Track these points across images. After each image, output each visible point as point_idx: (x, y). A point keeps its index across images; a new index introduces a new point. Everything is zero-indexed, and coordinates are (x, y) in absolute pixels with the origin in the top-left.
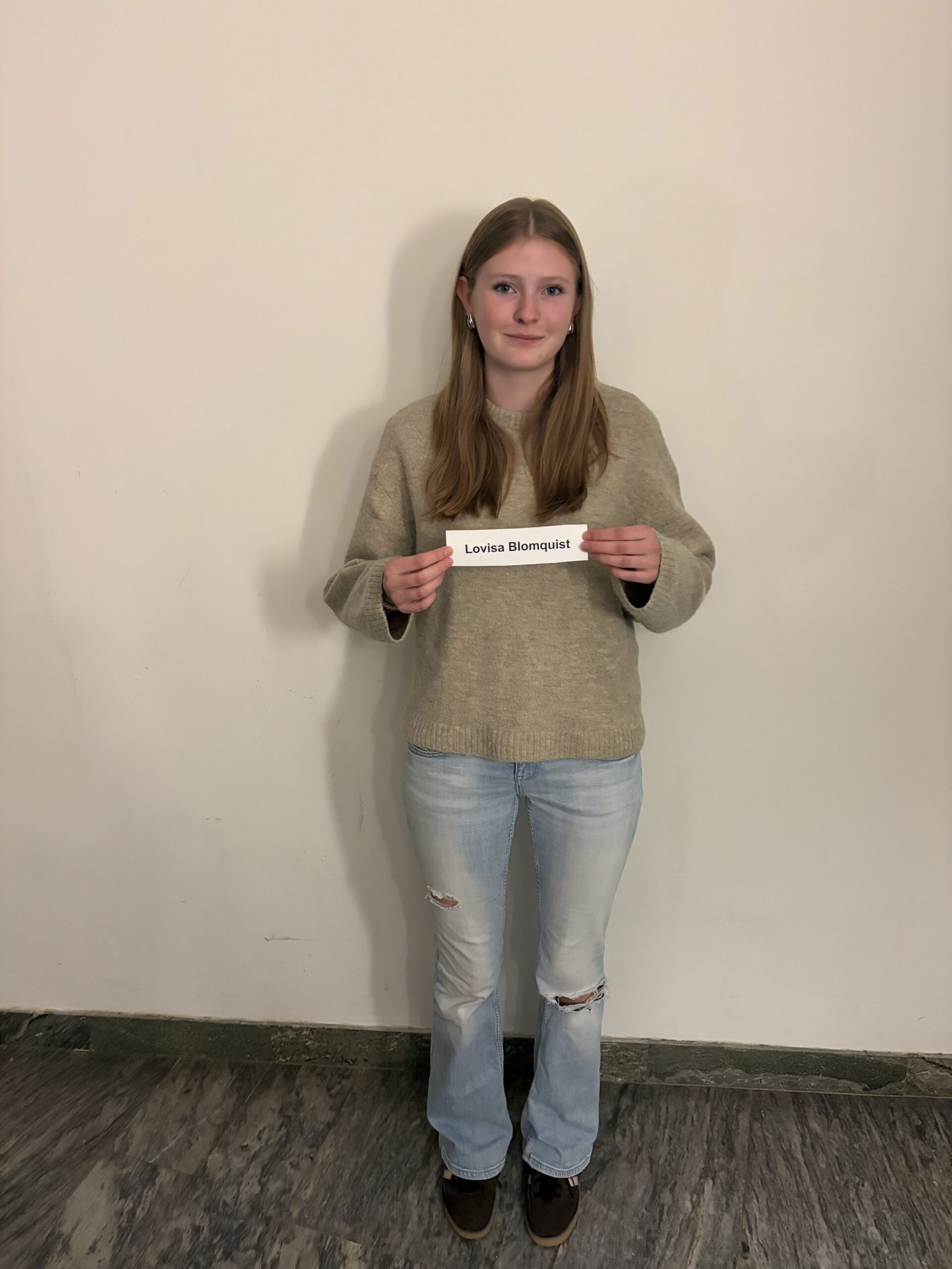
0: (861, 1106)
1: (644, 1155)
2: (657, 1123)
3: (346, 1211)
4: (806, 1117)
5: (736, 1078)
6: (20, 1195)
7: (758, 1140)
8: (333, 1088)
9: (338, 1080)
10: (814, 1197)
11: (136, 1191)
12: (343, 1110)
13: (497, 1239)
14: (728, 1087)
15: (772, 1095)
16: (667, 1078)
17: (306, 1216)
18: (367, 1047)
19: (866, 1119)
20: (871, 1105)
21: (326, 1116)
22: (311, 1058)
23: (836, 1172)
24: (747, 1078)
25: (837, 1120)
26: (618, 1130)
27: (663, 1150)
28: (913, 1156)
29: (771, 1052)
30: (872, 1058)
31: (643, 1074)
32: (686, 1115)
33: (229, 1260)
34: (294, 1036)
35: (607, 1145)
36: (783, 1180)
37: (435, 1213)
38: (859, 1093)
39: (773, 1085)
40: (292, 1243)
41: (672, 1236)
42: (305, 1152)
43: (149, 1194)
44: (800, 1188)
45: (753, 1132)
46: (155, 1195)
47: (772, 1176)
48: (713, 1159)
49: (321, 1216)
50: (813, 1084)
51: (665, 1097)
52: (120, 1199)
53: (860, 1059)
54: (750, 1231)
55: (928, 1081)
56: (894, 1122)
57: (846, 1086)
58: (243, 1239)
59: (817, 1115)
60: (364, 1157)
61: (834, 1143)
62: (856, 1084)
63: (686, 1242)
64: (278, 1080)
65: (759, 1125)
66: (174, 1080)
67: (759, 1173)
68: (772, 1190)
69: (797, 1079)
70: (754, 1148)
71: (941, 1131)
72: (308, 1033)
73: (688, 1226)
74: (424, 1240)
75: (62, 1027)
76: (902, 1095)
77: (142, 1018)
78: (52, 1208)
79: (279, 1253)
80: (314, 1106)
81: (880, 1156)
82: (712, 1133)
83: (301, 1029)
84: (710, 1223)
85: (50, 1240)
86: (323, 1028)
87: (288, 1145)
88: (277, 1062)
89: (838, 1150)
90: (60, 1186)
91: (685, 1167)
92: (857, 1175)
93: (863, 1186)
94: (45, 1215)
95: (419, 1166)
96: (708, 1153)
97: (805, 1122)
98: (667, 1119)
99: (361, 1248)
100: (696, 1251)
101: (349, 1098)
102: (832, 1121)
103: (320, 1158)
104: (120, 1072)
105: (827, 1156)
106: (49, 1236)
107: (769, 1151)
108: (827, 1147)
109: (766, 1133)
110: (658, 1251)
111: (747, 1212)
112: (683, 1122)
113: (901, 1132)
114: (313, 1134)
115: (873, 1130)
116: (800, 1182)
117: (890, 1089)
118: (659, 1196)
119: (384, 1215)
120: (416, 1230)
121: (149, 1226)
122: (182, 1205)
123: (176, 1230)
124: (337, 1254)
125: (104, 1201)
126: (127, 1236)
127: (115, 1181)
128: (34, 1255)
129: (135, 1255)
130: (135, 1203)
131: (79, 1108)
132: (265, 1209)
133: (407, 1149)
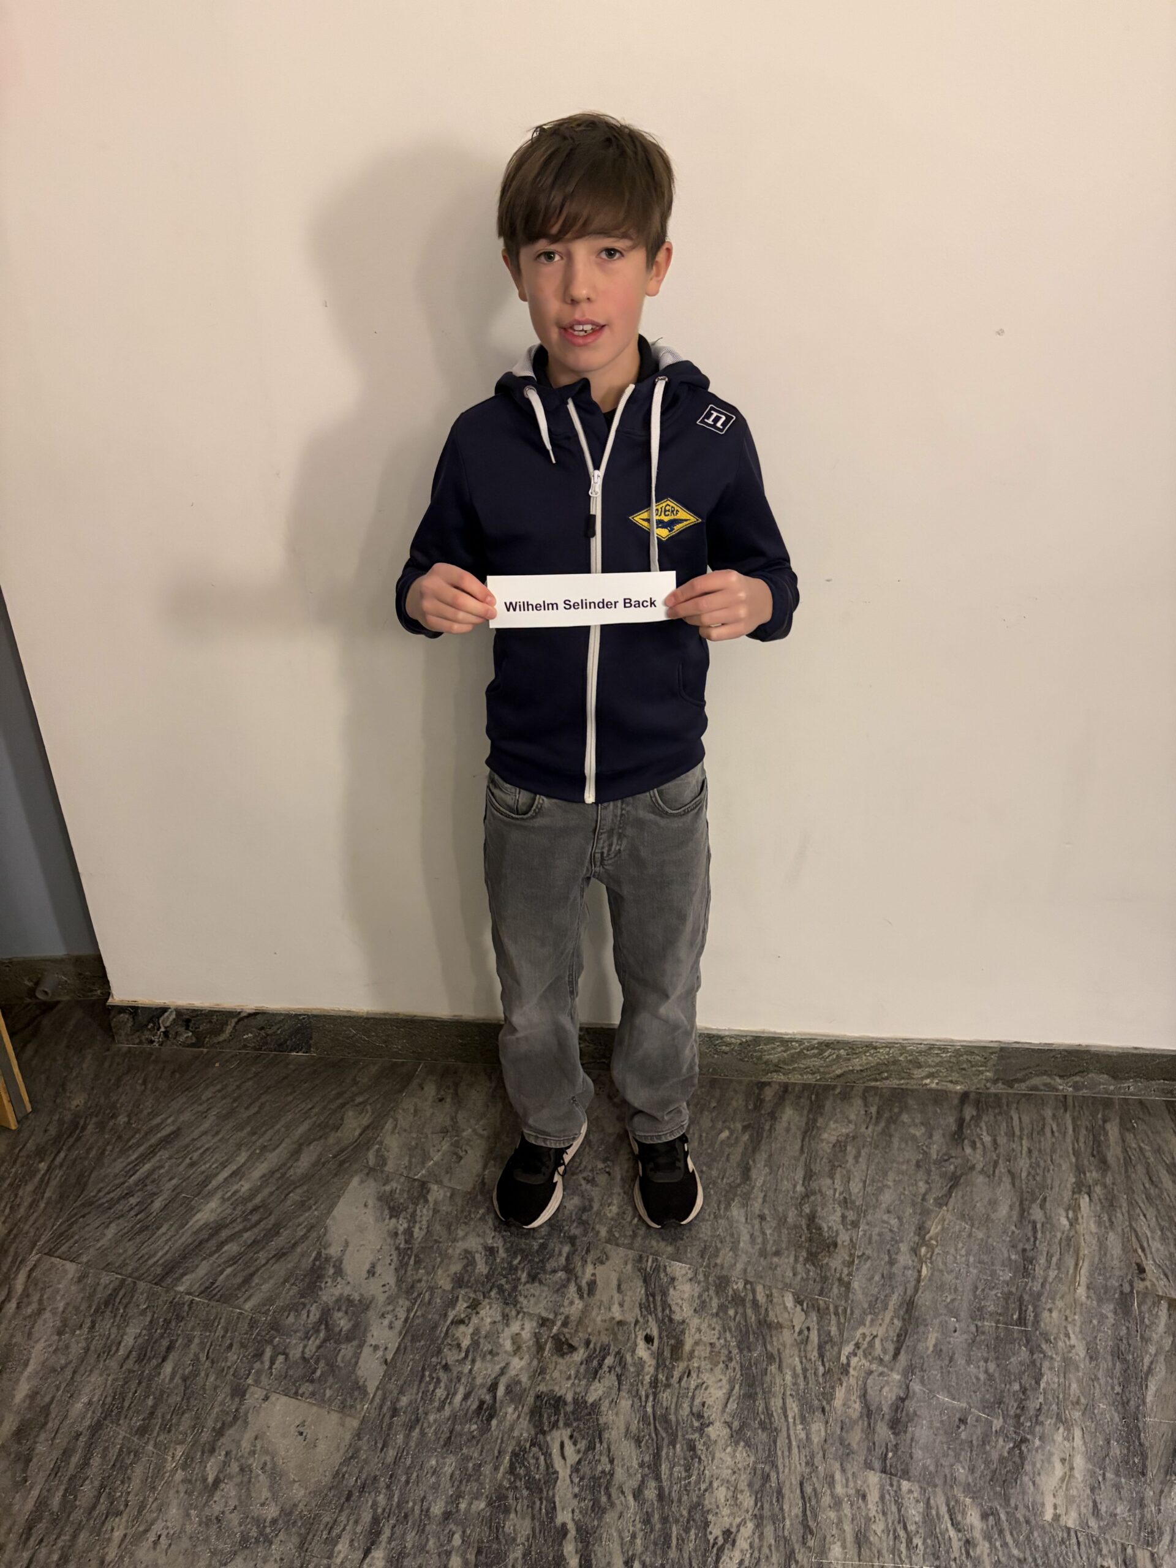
1: (1002, 1168)
2: (1011, 1134)
5: (1101, 1085)
6: (270, 1214)
7: (1134, 1151)
11: (407, 1208)
13: (847, 1258)
14: (1090, 1095)
15: (1143, 1103)
16: (1016, 1085)
17: (617, 1235)
24: (1114, 1085)
26: (966, 1142)
27: (1023, 1164)
29: (1147, 1055)
31: (987, 1080)
32: (1044, 1125)
33: (537, 1284)
35: (956, 1158)
37: (768, 1232)
39: (1143, 1092)
40: (608, 1263)
41: (1052, 1256)
42: (599, 1167)
43: (424, 1213)
45: (1126, 1143)
46: (431, 1213)
47: (1157, 1191)
48: (1085, 1174)
49: (635, 1235)
51: (1015, 1105)
52: (390, 1218)
54: (1143, 1250)
58: (548, 1259)
63: (1071, 1263)
65: (1132, 1136)
66: (421, 1087)
67: (1142, 1187)
68: (1160, 1206)
70: (1131, 1162)
73: (1069, 1245)
74: (762, 1258)
75: (275, 1028)
78: (311, 1228)
79: (594, 1275)
82: (1078, 1144)
84: (1094, 1242)
85: (317, 1263)
90: (316, 1203)
91: (1052, 1180)
94: (304, 1238)
95: (738, 1181)
96: (1077, 1166)
98: (1021, 1129)
99: (689, 1269)
100: (1084, 1271)
104: (354, 1079)
106: (315, 1259)
109: (1142, 1144)
110: (1039, 1272)
111: (1135, 1231)
112: (1042, 1132)
118: (1029, 1213)
119: (709, 1233)
120: (750, 1250)
121: (432, 1247)
122: (466, 1223)
123: (466, 1251)
124: (662, 1275)
125: (371, 1221)
126: (410, 1258)
127: (380, 1199)
128: (303, 1280)
129: (424, 1278)
130: (409, 1222)
131: (314, 1119)
132: (566, 1228)
133: (720, 1163)
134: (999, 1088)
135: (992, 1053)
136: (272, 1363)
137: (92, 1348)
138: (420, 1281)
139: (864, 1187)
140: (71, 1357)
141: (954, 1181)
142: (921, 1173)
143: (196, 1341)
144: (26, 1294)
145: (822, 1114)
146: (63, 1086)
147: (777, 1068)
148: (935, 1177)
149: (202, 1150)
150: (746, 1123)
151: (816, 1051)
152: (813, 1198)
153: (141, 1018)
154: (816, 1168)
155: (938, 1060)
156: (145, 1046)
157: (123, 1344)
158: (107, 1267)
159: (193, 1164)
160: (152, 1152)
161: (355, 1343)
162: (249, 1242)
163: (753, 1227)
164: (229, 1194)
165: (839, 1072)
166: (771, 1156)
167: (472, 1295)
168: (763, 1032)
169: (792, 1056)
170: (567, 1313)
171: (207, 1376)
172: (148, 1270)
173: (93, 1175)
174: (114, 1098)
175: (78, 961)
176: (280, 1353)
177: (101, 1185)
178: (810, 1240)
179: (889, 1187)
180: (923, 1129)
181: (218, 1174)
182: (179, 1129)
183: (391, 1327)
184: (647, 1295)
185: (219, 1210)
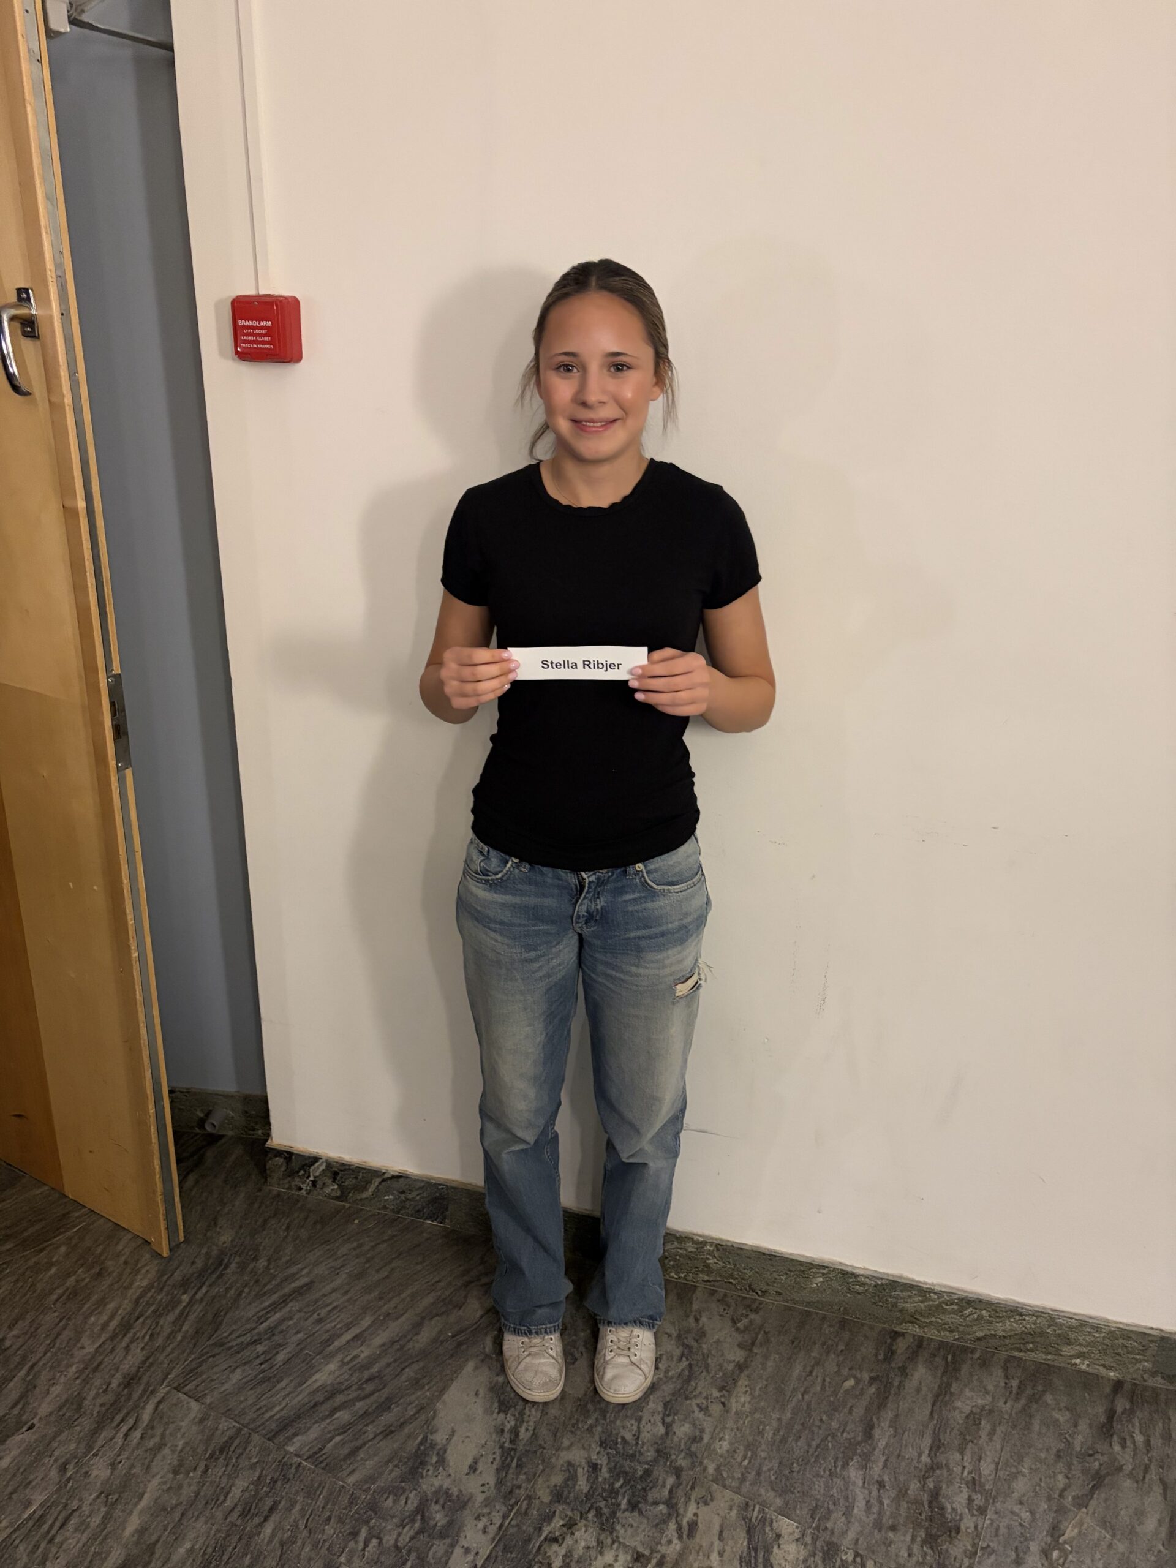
1: (1153, 1475)
2: (1167, 1437)
3: (773, 1478)
6: (384, 1387)
8: (740, 1321)
9: (744, 1312)
11: (517, 1405)
12: (755, 1351)
13: (969, 1548)
17: (725, 1475)
18: (783, 1278)
21: (739, 1355)
22: (712, 1279)
26: (1115, 1437)
31: (1145, 1371)
33: (636, 1514)
34: (695, 1249)
35: (1102, 1454)
37: (886, 1502)
40: (712, 1504)
42: (714, 1395)
43: (533, 1413)
46: (540, 1414)
49: (743, 1479)
52: (499, 1413)
58: (651, 1488)
60: (789, 1415)
72: (711, 1249)
74: (876, 1531)
75: (414, 1194)
78: (421, 1409)
79: (696, 1515)
80: (718, 1342)
83: (704, 1243)
85: (422, 1448)
86: (732, 1246)
87: (693, 1384)
90: (429, 1383)
94: (414, 1417)
95: (859, 1439)
99: (797, 1527)
101: (760, 1336)
103: (734, 1406)
104: (482, 1258)
106: (421, 1444)
114: (721, 1374)
119: (822, 1491)
120: (864, 1518)
121: (535, 1452)
122: (572, 1432)
123: (570, 1464)
124: (767, 1529)
125: (480, 1411)
126: (512, 1460)
127: (492, 1389)
128: (406, 1463)
129: (524, 1485)
130: (516, 1420)
131: (439, 1293)
132: (673, 1457)
133: (842, 1414)
134: (1158, 1382)
135: (1152, 1341)
136: (366, 1545)
137: (202, 1494)
138: (519, 1487)
139: (997, 1470)
140: (181, 1499)
141: (1098, 1481)
142: (1061, 1464)
143: (298, 1507)
144: (151, 1426)
145: (957, 1379)
146: (215, 1220)
147: (913, 1319)
148: (1076, 1471)
149: (330, 1307)
150: (873, 1375)
151: (956, 1307)
152: (938, 1472)
153: (295, 1164)
154: (945, 1438)
155: (1089, 1339)
156: (294, 1192)
157: (230, 1495)
158: (228, 1413)
159: (320, 1321)
160: (284, 1301)
161: (448, 1541)
162: (361, 1413)
163: (870, 1493)
164: (349, 1358)
165: (980, 1334)
166: (897, 1416)
167: (569, 1513)
168: (901, 1277)
169: (930, 1308)
170: (663, 1552)
171: (304, 1544)
172: (263, 1424)
173: (228, 1316)
174: (259, 1240)
175: (247, 1099)
176: (374, 1536)
177: (234, 1327)
178: (930, 1519)
179: (1024, 1476)
180: (1067, 1413)
181: (342, 1334)
182: (312, 1282)
183: (485, 1531)
184: (749, 1548)
185: (337, 1373)
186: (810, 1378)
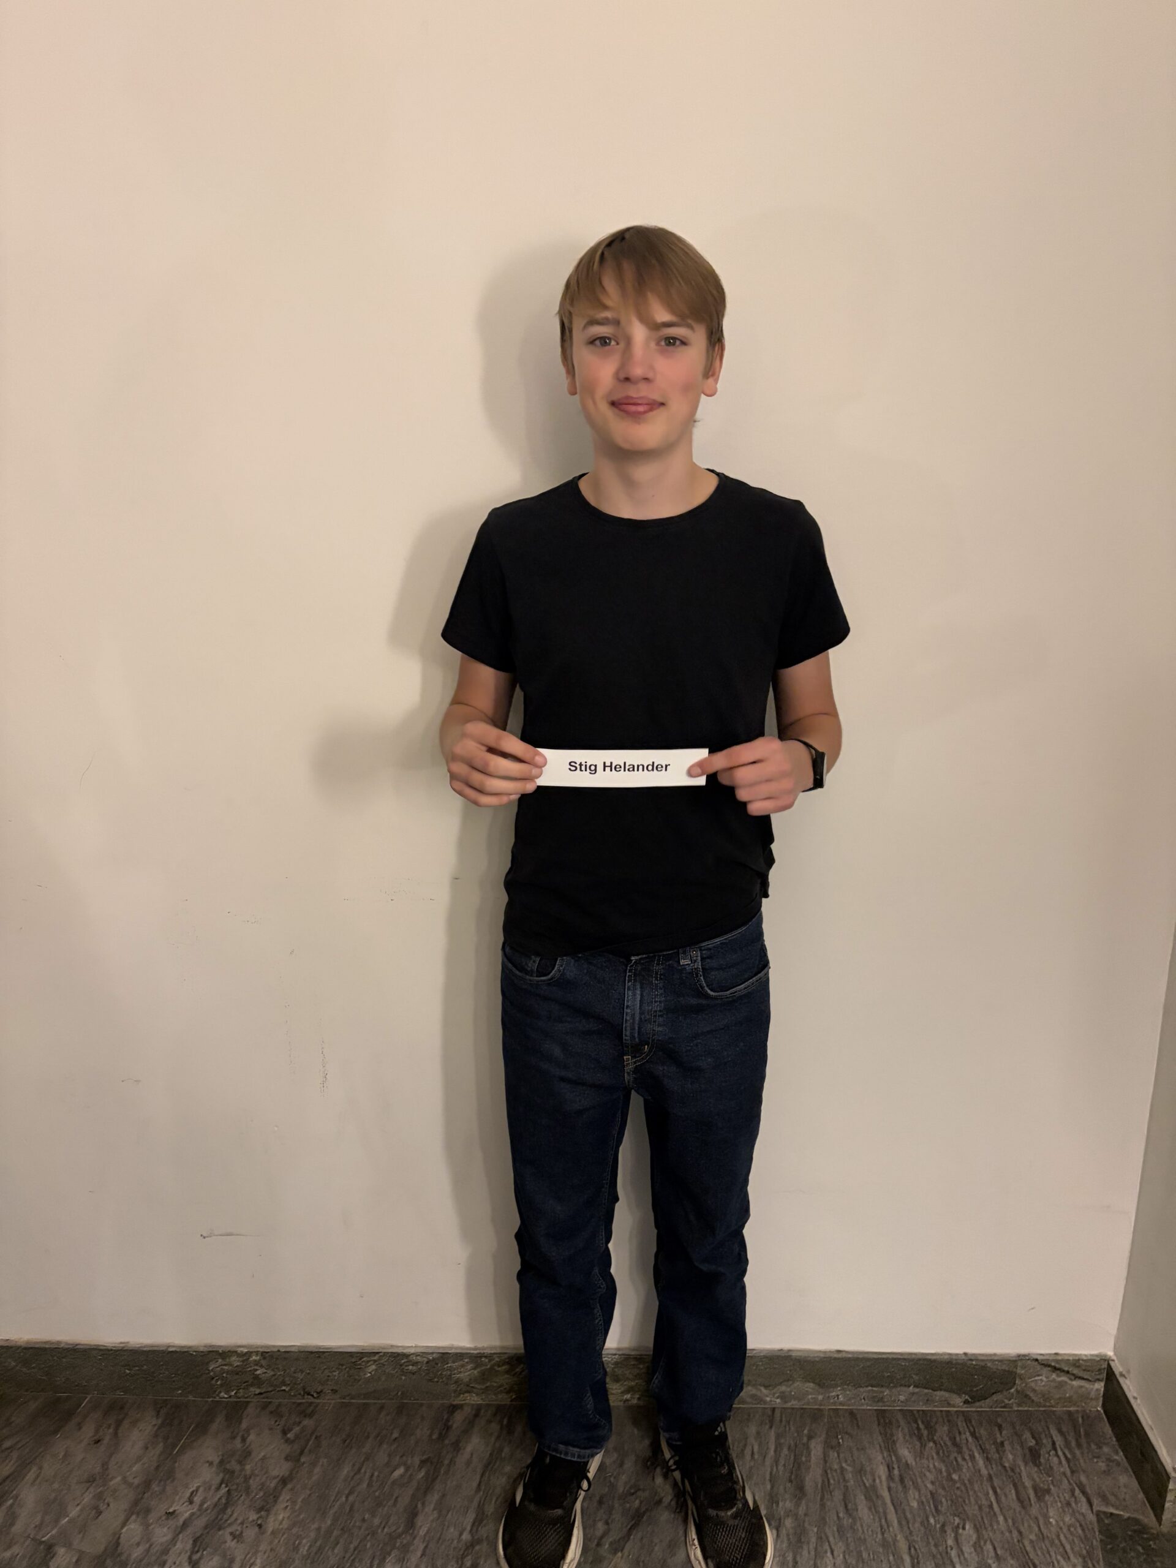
0: (961, 1424)
4: (894, 1441)
5: (808, 1395)
7: (834, 1474)
8: (290, 1430)
9: (297, 1420)
10: (903, 1545)
12: (303, 1460)
14: (797, 1407)
15: (852, 1413)
18: (336, 1373)
19: (967, 1439)
20: (973, 1422)
21: (280, 1469)
22: (262, 1392)
23: (931, 1511)
24: (822, 1394)
25: (931, 1444)
28: (1025, 1487)
29: (850, 1358)
30: (974, 1363)
34: (239, 1364)
35: (644, 1490)
36: (864, 1525)
38: (958, 1407)
39: (853, 1401)
42: (251, 1519)
44: (885, 1535)
45: (828, 1464)
47: (850, 1520)
50: (902, 1398)
53: (959, 1364)
55: (1042, 1388)
56: (1002, 1443)
57: (943, 1399)
59: (907, 1437)
60: (329, 1522)
61: (928, 1474)
62: (955, 1396)
64: (219, 1420)
65: (836, 1455)
66: (79, 1426)
67: (835, 1518)
68: (850, 1540)
69: (883, 1392)
70: (829, 1487)
71: (1060, 1453)
72: (258, 1358)
76: (1011, 1408)
77: (37, 1346)
80: (264, 1456)
81: (985, 1488)
82: (777, 1466)
83: (250, 1354)
86: (279, 1351)
87: (229, 1511)
88: (217, 1399)
89: (932, 1483)
92: (956, 1516)
93: (964, 1528)
96: (771, 1495)
97: (892, 1448)
101: (311, 1443)
102: (925, 1445)
103: (271, 1525)
104: (9, 1418)
105: (920, 1494)
107: (847, 1487)
108: (919, 1480)
109: (844, 1465)
113: (1010, 1457)
114: (261, 1494)
115: (976, 1455)
116: (885, 1527)
117: (996, 1401)
133: (386, 1509)
141: (637, 1519)
142: (602, 1511)
147: (468, 1389)
148: (617, 1516)
150: (425, 1457)
166: (444, 1496)
168: (451, 1348)
186: (358, 1477)
